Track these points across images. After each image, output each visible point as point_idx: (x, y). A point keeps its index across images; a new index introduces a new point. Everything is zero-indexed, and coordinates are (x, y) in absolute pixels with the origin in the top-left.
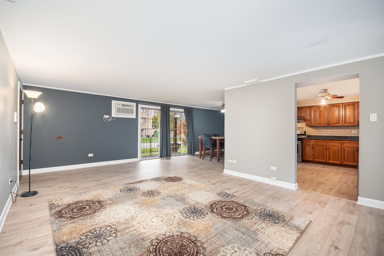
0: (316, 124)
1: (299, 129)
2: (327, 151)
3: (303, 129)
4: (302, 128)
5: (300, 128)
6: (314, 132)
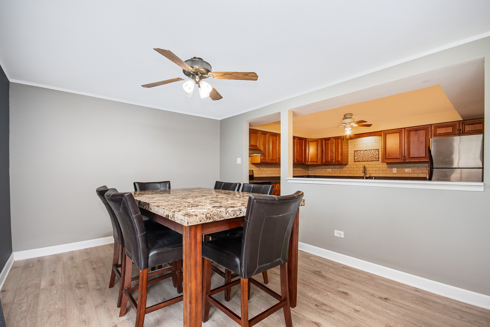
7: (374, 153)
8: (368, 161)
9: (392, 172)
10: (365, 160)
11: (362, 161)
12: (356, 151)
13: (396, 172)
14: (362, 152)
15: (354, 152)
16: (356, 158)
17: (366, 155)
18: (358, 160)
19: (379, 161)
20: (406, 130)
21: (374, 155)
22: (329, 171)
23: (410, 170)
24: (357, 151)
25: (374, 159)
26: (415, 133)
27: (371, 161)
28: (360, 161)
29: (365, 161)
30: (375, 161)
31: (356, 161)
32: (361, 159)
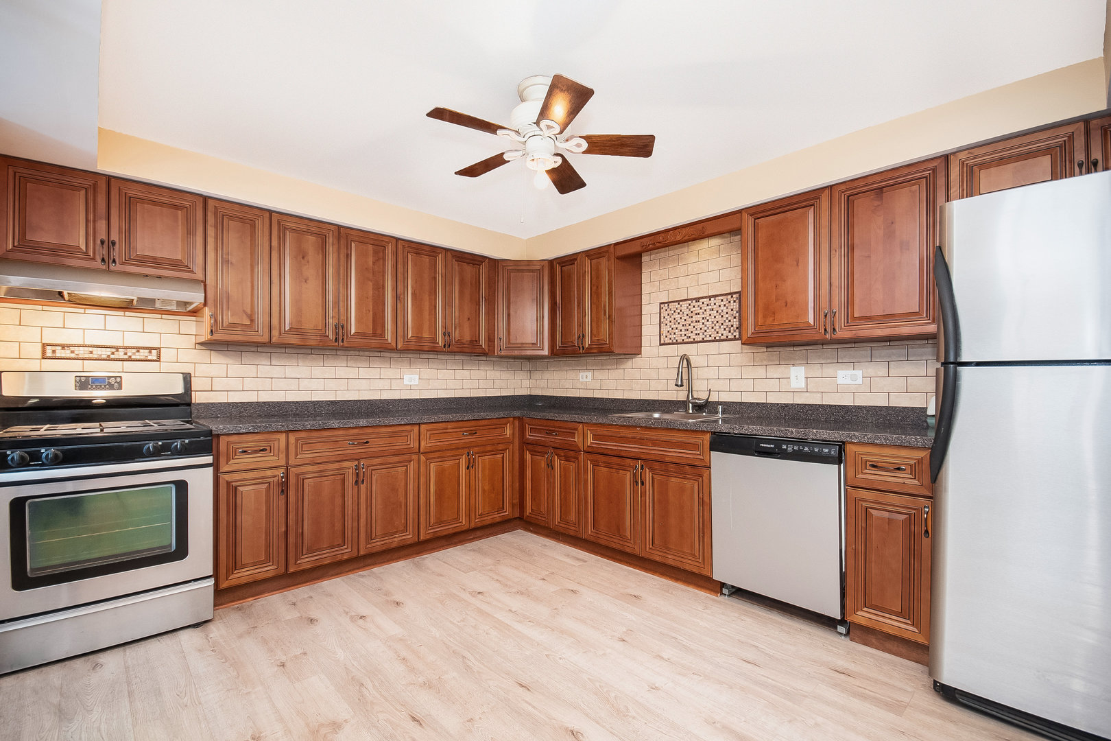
0: (275, 333)
1: (130, 360)
2: (363, 487)
3: (158, 360)
4: (150, 349)
5: (138, 349)
6: (235, 384)
7: (726, 311)
8: (703, 341)
9: (789, 383)
10: (693, 336)
11: (683, 343)
12: (664, 303)
13: (801, 384)
14: (685, 305)
15: (661, 308)
16: (665, 330)
17: (699, 317)
18: (672, 336)
19: (740, 338)
20: (836, 195)
21: (725, 316)
22: (585, 380)
23: (854, 378)
24: (668, 303)
25: (726, 333)
26: (876, 203)
27: (715, 340)
28: (677, 343)
29: (694, 342)
30: (727, 339)
31: (668, 341)
32: (683, 333)
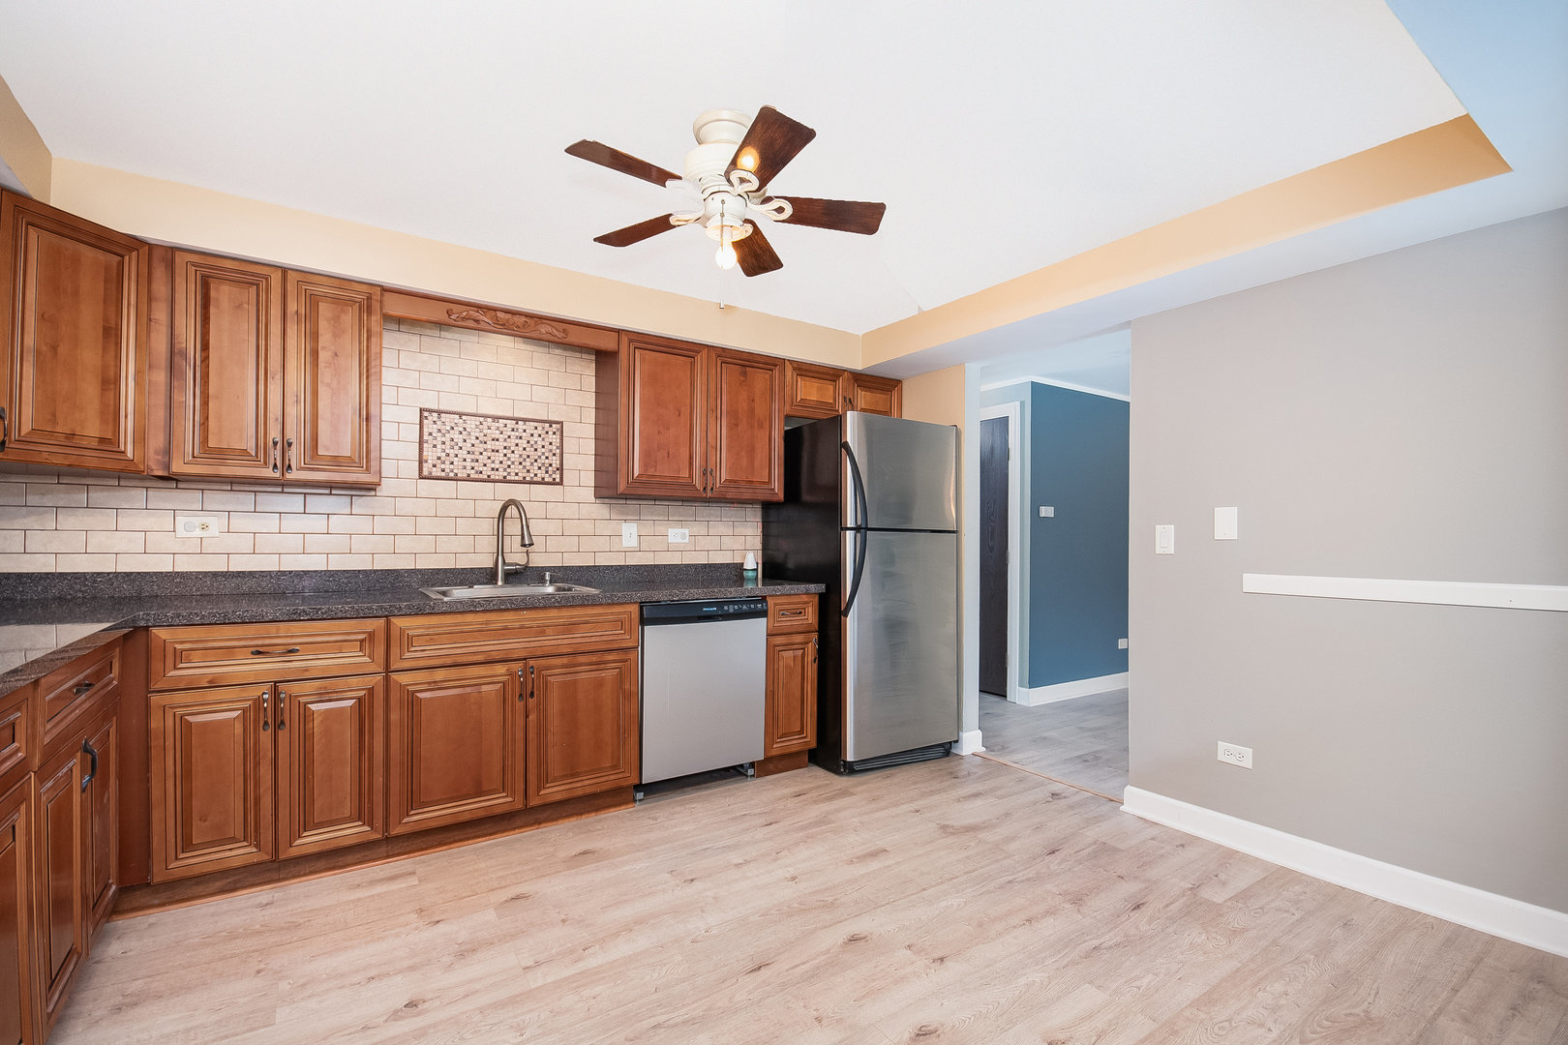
7: (540, 443)
8: (505, 481)
9: (622, 542)
11: (468, 479)
12: (431, 411)
13: (634, 542)
14: (472, 423)
15: (423, 418)
16: (430, 454)
17: (499, 445)
18: (447, 467)
19: (561, 483)
20: (713, 357)
21: (541, 450)
23: (684, 536)
24: (440, 413)
25: (541, 474)
26: (742, 378)
27: (524, 482)
28: (456, 479)
29: (489, 480)
30: (543, 482)
31: (436, 472)
32: (468, 464)
